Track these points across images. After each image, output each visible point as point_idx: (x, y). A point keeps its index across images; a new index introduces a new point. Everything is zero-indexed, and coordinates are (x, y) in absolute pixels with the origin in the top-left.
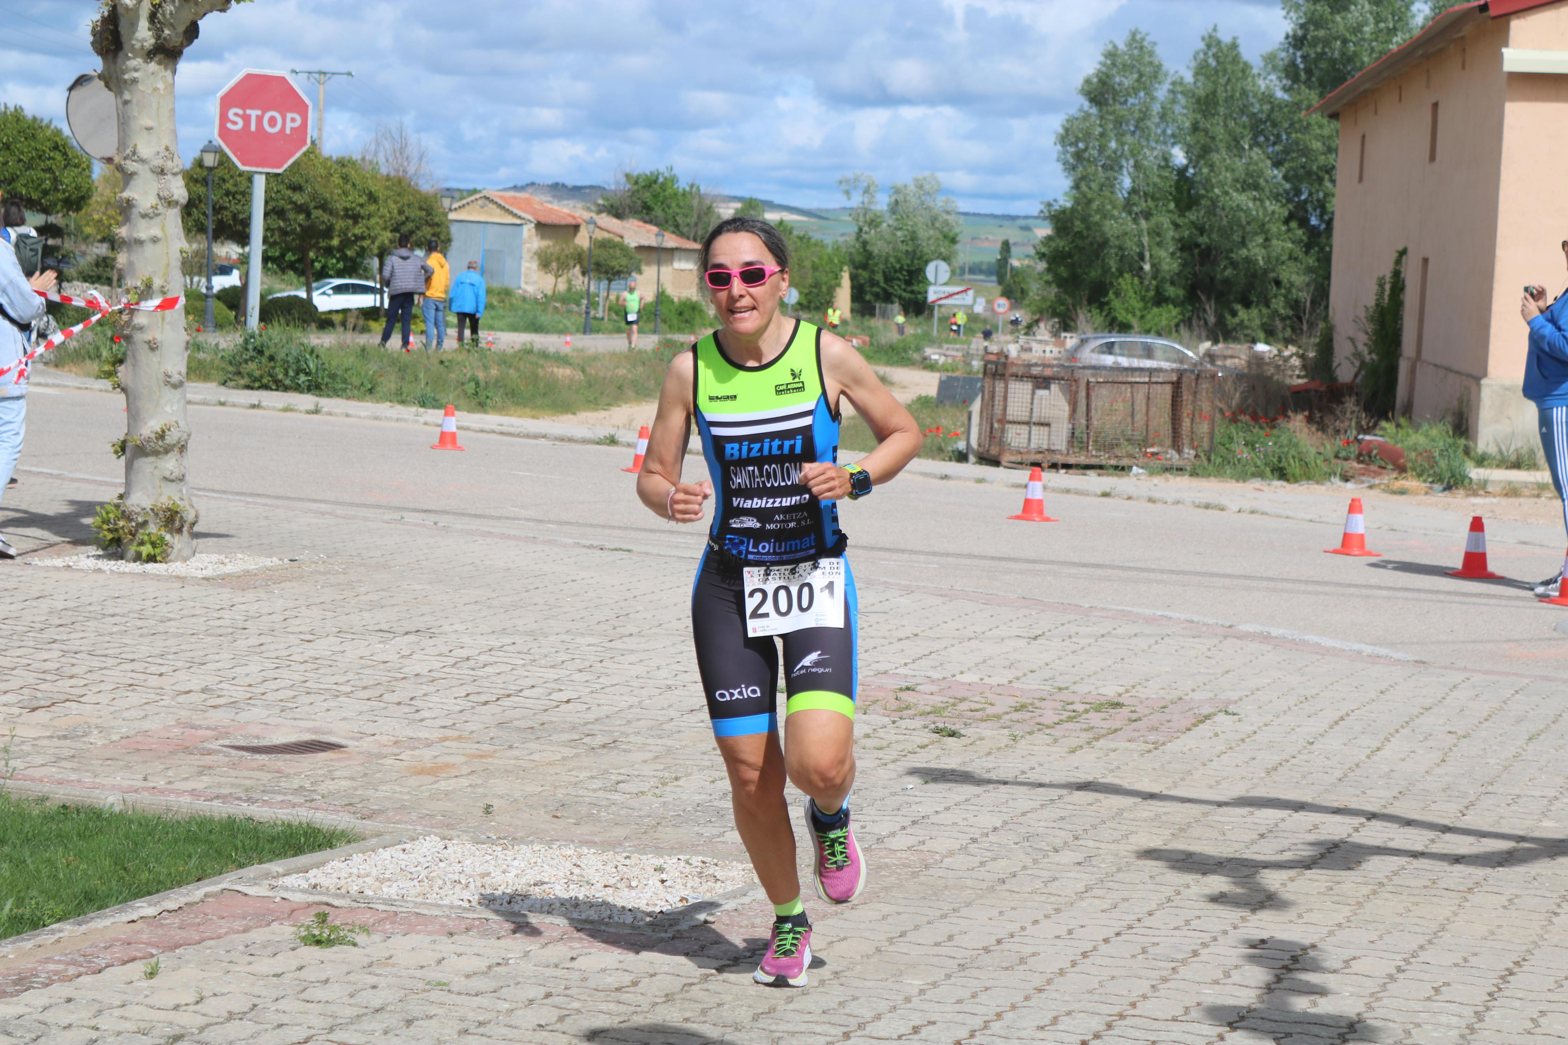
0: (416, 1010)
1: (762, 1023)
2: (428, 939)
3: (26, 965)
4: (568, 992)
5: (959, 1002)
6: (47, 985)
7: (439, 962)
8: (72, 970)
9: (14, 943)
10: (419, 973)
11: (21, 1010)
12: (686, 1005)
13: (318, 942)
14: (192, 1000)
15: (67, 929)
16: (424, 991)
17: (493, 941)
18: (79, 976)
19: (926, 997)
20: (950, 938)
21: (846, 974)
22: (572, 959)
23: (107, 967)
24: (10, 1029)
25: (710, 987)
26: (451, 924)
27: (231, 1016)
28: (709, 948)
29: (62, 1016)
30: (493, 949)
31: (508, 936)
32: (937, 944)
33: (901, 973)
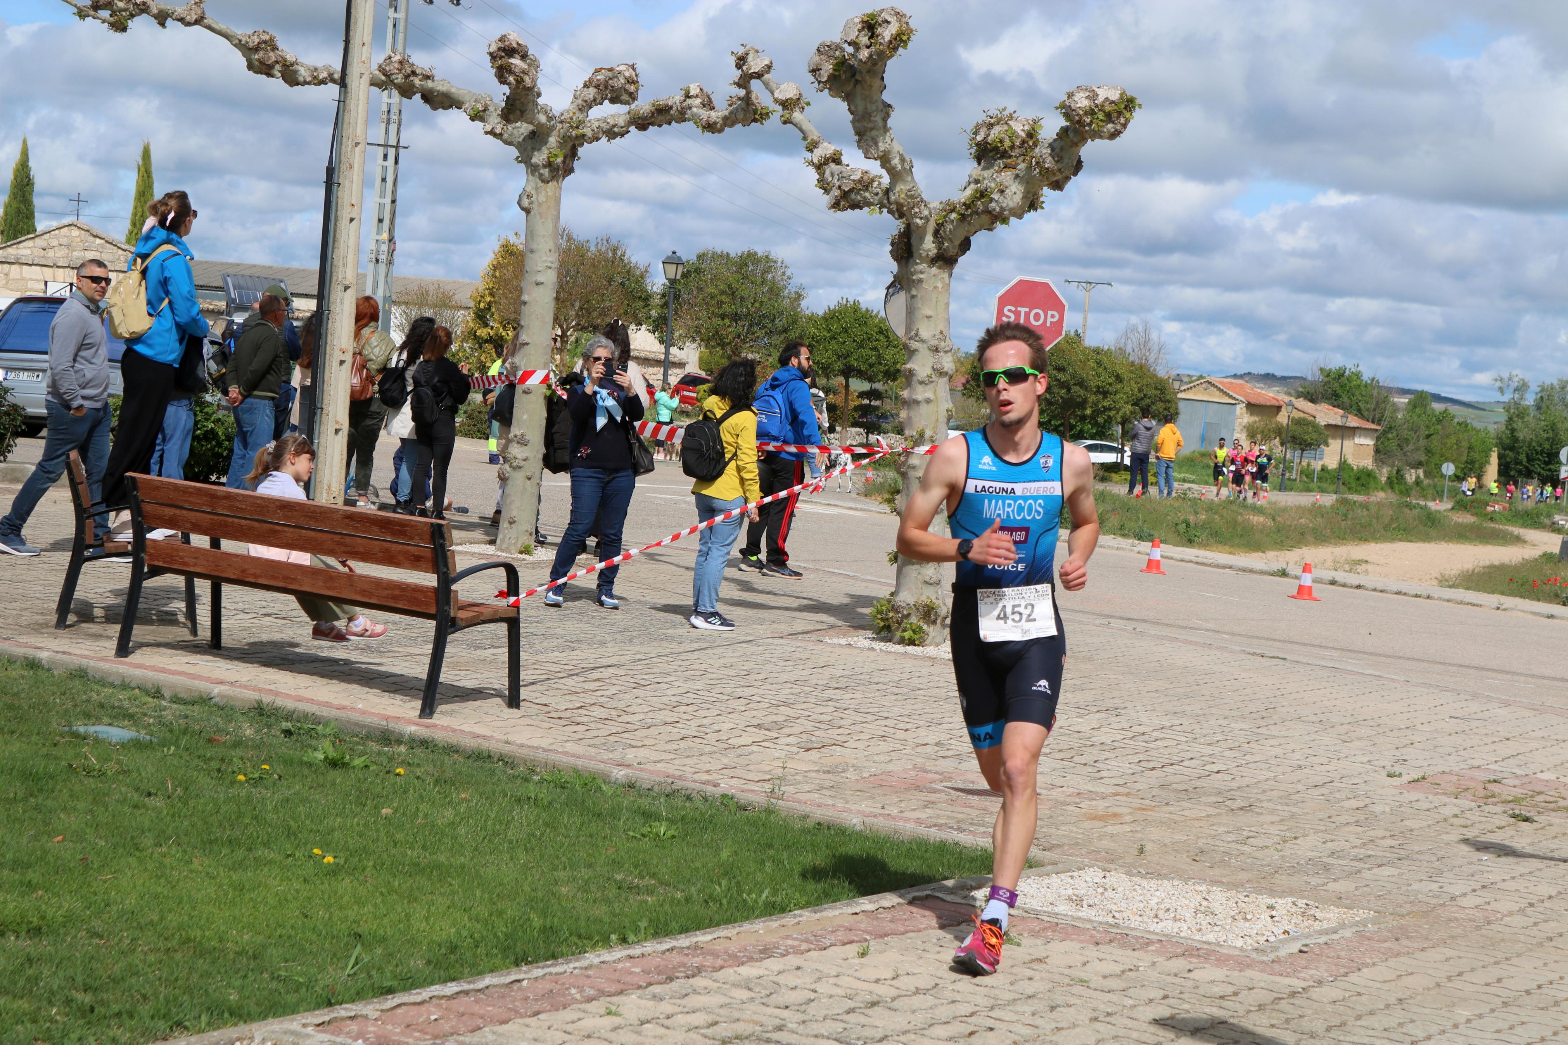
0: (1059, 999)
1: (1333, 1034)
2: (1079, 946)
3: (771, 939)
4: (1181, 996)
5: (1498, 1031)
6: (783, 955)
7: (1084, 964)
8: (804, 946)
9: (764, 922)
10: (1067, 971)
11: (761, 972)
12: (1274, 1014)
14: (889, 975)
15: (806, 915)
16: (1069, 985)
17: (1129, 952)
18: (809, 950)
20: (1499, 980)
21: (1409, 1001)
22: (1190, 971)
23: (831, 945)
24: (751, 985)
25: (1296, 1002)
26: (1098, 936)
27: (917, 991)
28: (1300, 972)
29: (791, 980)
30: (1128, 958)
31: (1142, 948)
32: (1487, 985)
33: (1454, 1005)
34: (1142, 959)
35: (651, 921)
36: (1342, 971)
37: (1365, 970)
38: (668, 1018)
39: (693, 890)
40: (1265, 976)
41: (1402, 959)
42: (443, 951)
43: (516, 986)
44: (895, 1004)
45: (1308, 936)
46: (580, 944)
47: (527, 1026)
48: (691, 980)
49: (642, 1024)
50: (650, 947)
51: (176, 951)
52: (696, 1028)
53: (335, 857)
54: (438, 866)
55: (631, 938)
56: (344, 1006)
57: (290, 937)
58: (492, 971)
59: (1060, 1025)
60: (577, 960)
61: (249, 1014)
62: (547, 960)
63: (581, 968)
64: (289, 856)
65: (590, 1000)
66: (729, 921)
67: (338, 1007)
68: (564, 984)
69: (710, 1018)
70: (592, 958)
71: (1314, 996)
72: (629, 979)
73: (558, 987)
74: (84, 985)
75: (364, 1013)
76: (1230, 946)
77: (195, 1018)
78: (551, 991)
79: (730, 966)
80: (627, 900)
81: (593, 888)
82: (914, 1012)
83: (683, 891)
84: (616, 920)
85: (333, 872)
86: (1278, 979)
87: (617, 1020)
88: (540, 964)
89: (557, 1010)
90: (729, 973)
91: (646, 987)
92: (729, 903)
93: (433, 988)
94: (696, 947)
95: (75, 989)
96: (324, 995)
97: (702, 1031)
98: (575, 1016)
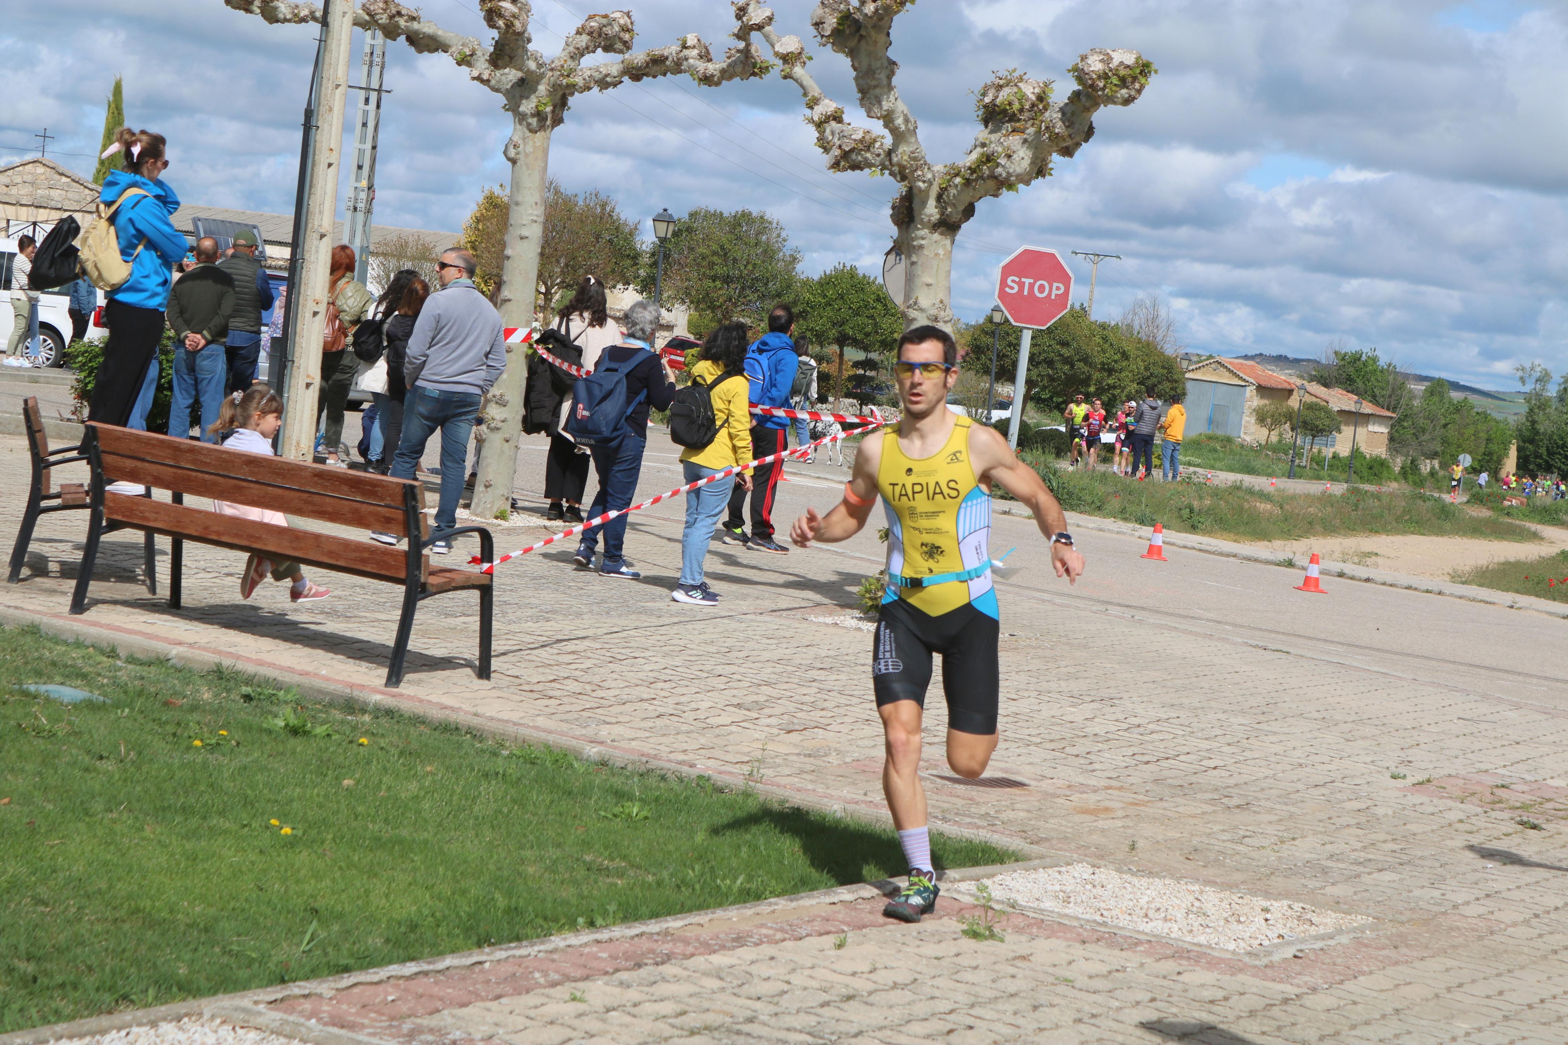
0: (1043, 999)
2: (1065, 944)
3: (745, 927)
4: (1170, 999)
6: (756, 945)
7: (1070, 963)
8: (779, 936)
9: (738, 909)
10: (1051, 970)
11: (733, 961)
12: (1266, 1021)
13: (975, 935)
14: (866, 968)
15: (782, 904)
16: (1053, 984)
17: (1117, 952)
18: (784, 940)
19: (1470, 1039)
20: (1501, 993)
21: (1406, 1012)
22: (1179, 973)
23: (807, 935)
24: (723, 975)
25: (1289, 1009)
26: (1085, 934)
27: (895, 986)
28: (1294, 978)
29: (764, 970)
30: (1115, 958)
31: (1130, 948)
32: (1488, 997)
33: (1453, 1016)
34: (1131, 960)
35: (620, 904)
36: (1338, 978)
37: (1361, 978)
38: (635, 1005)
39: (665, 874)
40: (1257, 981)
41: (1400, 968)
42: (403, 929)
43: (477, 968)
44: (872, 999)
45: (1303, 941)
46: (546, 926)
47: (488, 1010)
48: (660, 968)
49: (608, 1011)
50: (618, 931)
51: (124, 921)
52: (664, 1017)
53: (293, 829)
54: (400, 841)
55: (599, 921)
56: (297, 983)
57: (243, 910)
58: (452, 952)
59: (1042, 1026)
60: (542, 943)
61: (198, 989)
62: (511, 941)
63: (546, 952)
64: (245, 826)
65: (554, 984)
66: (701, 907)
67: (291, 984)
68: (527, 967)
69: (678, 1008)
70: (557, 941)
71: (1308, 1004)
72: (595, 964)
73: (521, 970)
74: (28, 954)
75: (318, 991)
76: (1222, 949)
77: (142, 992)
78: (514, 974)
79: (700, 954)
80: (596, 882)
81: (561, 868)
82: (891, 1007)
83: (654, 874)
84: (584, 902)
85: (291, 843)
86: (1271, 984)
87: (581, 1007)
88: (504, 946)
89: (520, 994)
90: (700, 961)
91: (613, 973)
92: (702, 888)
93: (391, 967)
94: (666, 933)
95: (18, 957)
96: (277, 972)
97: (671, 1021)
98: (538, 1001)
